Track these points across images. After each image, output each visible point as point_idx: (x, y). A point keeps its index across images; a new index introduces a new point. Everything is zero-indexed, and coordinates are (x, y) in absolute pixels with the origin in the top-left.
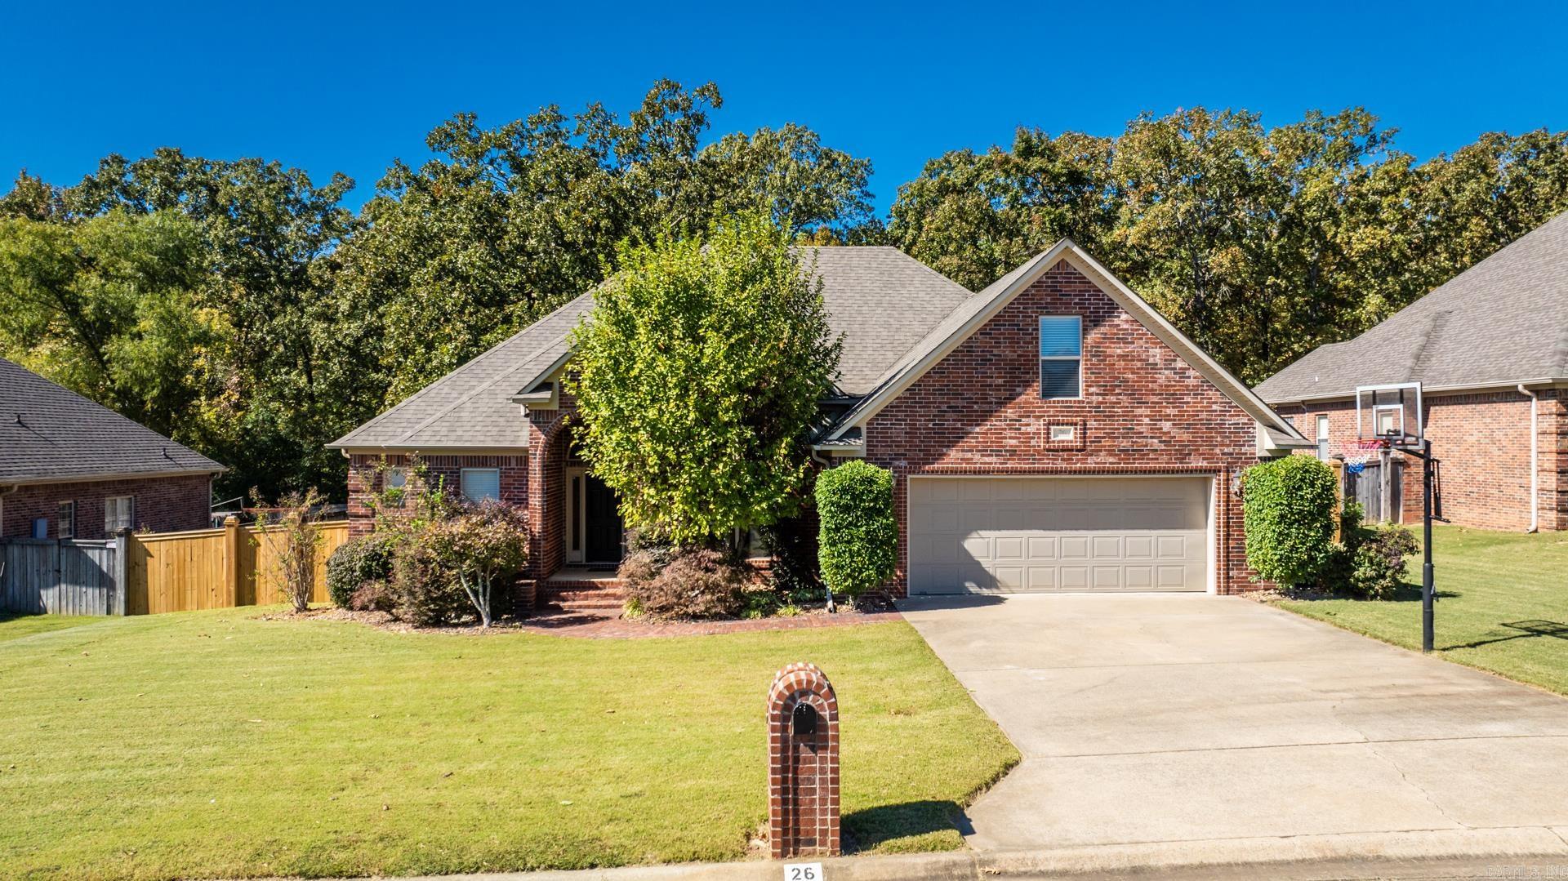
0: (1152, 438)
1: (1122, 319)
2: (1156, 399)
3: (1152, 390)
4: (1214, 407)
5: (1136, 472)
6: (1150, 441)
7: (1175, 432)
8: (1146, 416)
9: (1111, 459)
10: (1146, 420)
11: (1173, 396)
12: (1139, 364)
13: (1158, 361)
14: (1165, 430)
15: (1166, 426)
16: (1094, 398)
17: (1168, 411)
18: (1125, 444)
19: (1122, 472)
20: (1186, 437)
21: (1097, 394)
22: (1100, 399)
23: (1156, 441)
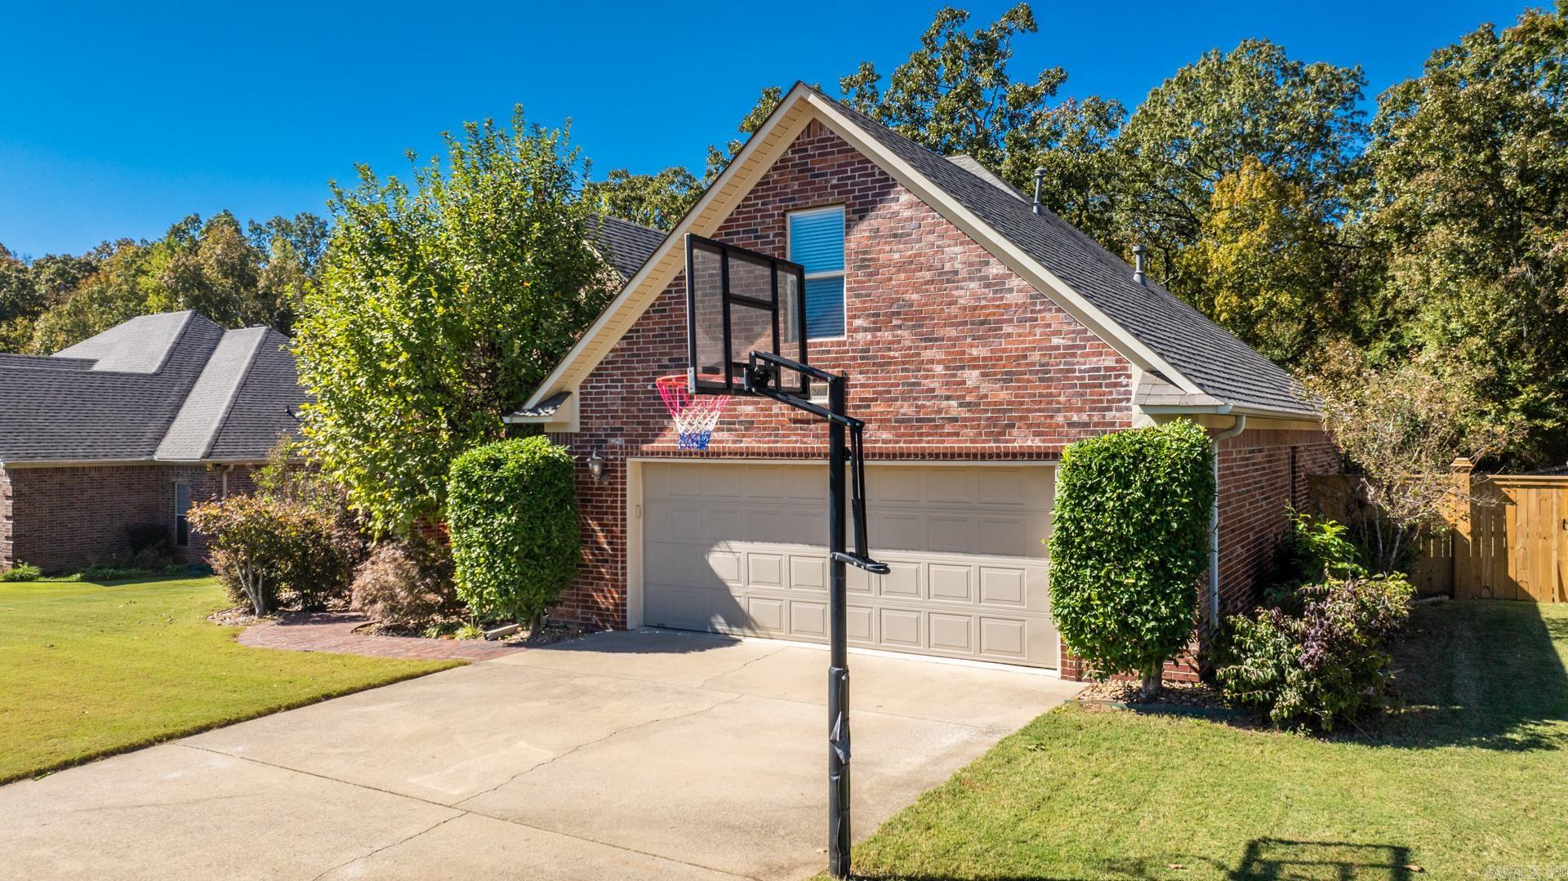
0: (948, 398)
1: (900, 203)
2: (952, 332)
3: (949, 317)
4: (1056, 341)
5: (923, 457)
6: (945, 403)
7: (985, 388)
8: (940, 362)
9: (885, 435)
10: (939, 369)
11: (985, 324)
12: (928, 275)
13: (958, 266)
14: (969, 384)
15: (972, 377)
16: (860, 336)
17: (975, 352)
18: (907, 409)
19: (902, 455)
20: (1004, 395)
21: (866, 330)
22: (869, 336)
23: (954, 403)
